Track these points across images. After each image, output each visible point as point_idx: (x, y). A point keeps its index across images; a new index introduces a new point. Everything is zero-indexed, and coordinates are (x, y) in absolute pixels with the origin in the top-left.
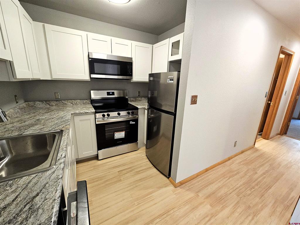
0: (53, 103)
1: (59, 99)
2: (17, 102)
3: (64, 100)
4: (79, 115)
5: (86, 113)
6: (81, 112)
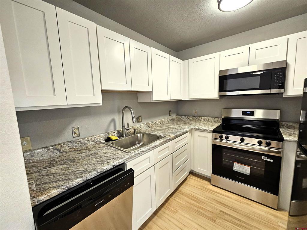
0: (192, 118)
1: (196, 115)
2: (170, 115)
3: (199, 117)
4: (198, 130)
5: (204, 131)
6: (200, 128)
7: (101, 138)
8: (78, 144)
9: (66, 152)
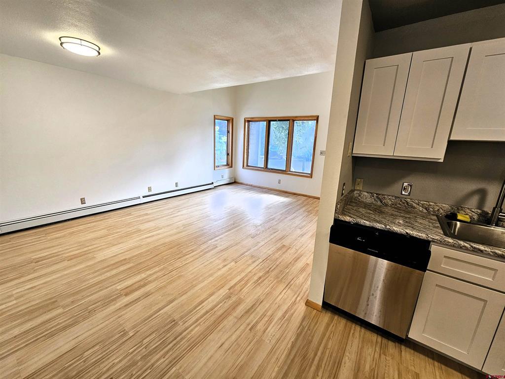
7: (441, 210)
8: (404, 203)
9: (386, 205)
